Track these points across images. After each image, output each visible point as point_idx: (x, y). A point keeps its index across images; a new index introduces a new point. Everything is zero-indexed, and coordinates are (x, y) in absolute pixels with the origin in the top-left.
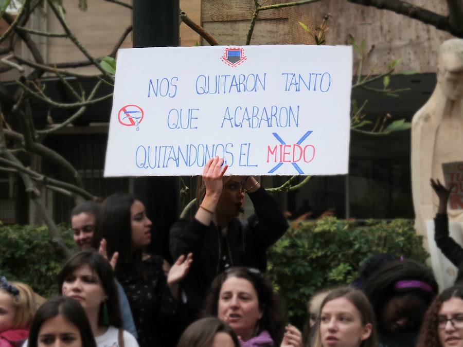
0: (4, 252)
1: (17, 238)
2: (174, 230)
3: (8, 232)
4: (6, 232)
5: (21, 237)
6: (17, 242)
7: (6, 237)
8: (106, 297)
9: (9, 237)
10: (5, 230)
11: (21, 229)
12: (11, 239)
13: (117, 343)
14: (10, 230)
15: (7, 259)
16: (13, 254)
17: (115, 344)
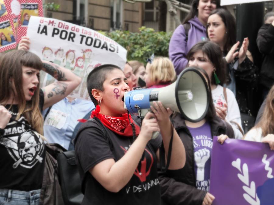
0: (155, 47)
1: (163, 39)
2: (260, 31)
3: (158, 35)
4: (156, 35)
5: (164, 38)
6: (162, 42)
7: (157, 38)
8: (215, 69)
9: (158, 38)
10: (156, 34)
11: (164, 34)
12: (159, 39)
13: (223, 95)
14: (159, 34)
15: (157, 51)
16: (160, 49)
17: (221, 95)
